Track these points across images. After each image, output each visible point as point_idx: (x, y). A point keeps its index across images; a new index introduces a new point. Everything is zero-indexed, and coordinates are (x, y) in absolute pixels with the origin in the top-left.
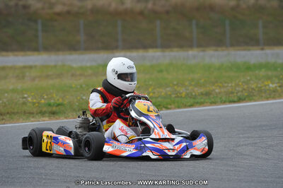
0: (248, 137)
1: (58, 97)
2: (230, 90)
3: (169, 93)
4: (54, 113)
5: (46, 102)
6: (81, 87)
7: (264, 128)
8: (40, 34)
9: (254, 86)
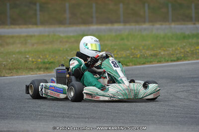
0: (184, 86)
1: (50, 58)
2: (172, 52)
3: (128, 55)
4: (47, 69)
5: (42, 60)
6: (67, 50)
7: (195, 79)
8: (38, 13)
9: (188, 50)
